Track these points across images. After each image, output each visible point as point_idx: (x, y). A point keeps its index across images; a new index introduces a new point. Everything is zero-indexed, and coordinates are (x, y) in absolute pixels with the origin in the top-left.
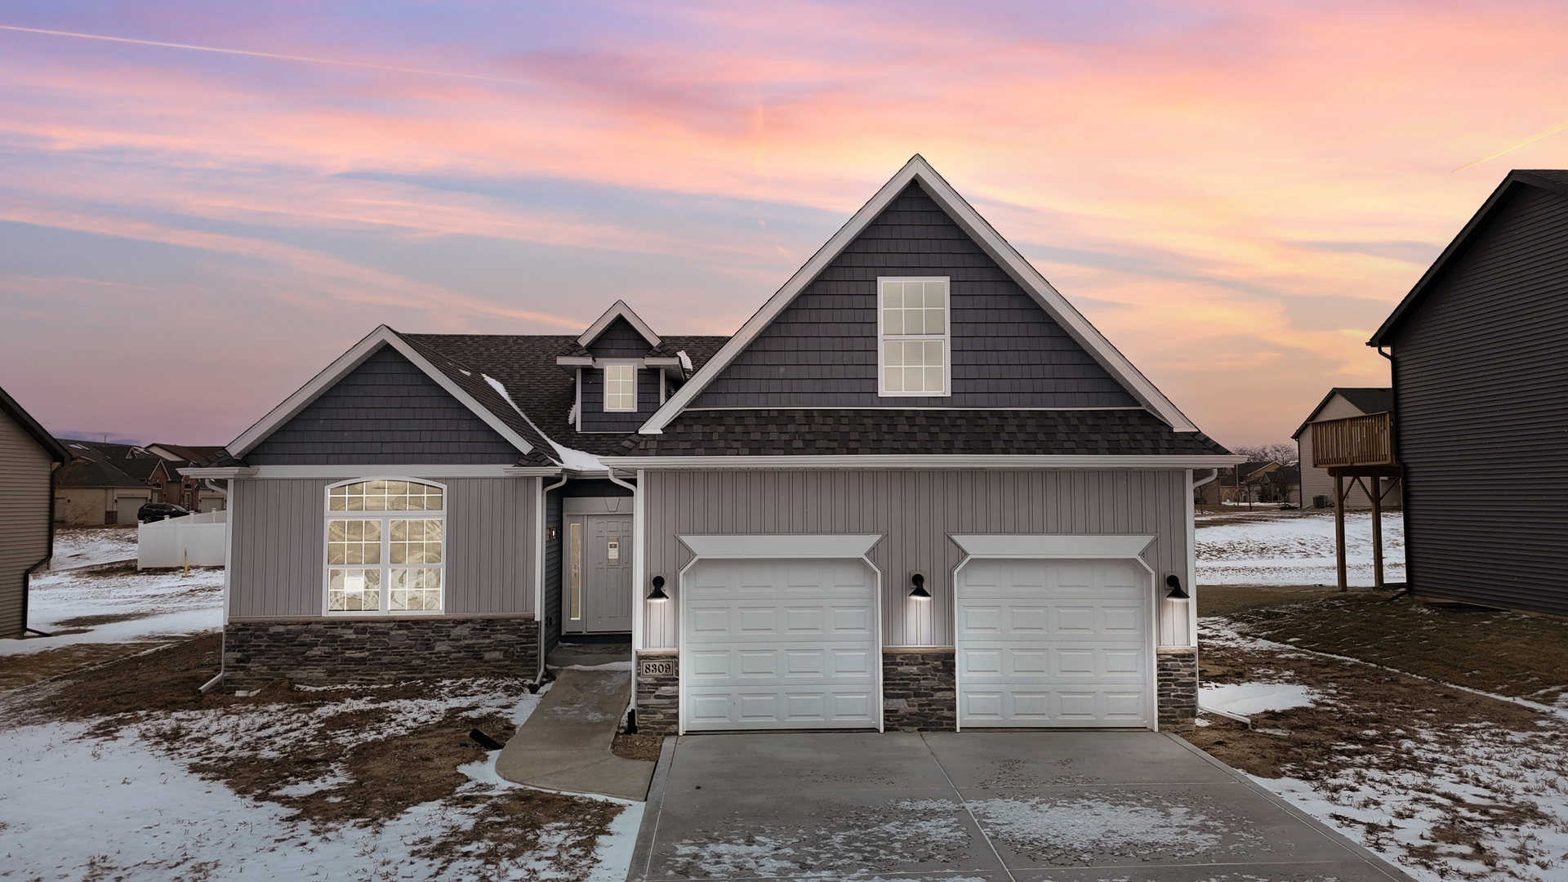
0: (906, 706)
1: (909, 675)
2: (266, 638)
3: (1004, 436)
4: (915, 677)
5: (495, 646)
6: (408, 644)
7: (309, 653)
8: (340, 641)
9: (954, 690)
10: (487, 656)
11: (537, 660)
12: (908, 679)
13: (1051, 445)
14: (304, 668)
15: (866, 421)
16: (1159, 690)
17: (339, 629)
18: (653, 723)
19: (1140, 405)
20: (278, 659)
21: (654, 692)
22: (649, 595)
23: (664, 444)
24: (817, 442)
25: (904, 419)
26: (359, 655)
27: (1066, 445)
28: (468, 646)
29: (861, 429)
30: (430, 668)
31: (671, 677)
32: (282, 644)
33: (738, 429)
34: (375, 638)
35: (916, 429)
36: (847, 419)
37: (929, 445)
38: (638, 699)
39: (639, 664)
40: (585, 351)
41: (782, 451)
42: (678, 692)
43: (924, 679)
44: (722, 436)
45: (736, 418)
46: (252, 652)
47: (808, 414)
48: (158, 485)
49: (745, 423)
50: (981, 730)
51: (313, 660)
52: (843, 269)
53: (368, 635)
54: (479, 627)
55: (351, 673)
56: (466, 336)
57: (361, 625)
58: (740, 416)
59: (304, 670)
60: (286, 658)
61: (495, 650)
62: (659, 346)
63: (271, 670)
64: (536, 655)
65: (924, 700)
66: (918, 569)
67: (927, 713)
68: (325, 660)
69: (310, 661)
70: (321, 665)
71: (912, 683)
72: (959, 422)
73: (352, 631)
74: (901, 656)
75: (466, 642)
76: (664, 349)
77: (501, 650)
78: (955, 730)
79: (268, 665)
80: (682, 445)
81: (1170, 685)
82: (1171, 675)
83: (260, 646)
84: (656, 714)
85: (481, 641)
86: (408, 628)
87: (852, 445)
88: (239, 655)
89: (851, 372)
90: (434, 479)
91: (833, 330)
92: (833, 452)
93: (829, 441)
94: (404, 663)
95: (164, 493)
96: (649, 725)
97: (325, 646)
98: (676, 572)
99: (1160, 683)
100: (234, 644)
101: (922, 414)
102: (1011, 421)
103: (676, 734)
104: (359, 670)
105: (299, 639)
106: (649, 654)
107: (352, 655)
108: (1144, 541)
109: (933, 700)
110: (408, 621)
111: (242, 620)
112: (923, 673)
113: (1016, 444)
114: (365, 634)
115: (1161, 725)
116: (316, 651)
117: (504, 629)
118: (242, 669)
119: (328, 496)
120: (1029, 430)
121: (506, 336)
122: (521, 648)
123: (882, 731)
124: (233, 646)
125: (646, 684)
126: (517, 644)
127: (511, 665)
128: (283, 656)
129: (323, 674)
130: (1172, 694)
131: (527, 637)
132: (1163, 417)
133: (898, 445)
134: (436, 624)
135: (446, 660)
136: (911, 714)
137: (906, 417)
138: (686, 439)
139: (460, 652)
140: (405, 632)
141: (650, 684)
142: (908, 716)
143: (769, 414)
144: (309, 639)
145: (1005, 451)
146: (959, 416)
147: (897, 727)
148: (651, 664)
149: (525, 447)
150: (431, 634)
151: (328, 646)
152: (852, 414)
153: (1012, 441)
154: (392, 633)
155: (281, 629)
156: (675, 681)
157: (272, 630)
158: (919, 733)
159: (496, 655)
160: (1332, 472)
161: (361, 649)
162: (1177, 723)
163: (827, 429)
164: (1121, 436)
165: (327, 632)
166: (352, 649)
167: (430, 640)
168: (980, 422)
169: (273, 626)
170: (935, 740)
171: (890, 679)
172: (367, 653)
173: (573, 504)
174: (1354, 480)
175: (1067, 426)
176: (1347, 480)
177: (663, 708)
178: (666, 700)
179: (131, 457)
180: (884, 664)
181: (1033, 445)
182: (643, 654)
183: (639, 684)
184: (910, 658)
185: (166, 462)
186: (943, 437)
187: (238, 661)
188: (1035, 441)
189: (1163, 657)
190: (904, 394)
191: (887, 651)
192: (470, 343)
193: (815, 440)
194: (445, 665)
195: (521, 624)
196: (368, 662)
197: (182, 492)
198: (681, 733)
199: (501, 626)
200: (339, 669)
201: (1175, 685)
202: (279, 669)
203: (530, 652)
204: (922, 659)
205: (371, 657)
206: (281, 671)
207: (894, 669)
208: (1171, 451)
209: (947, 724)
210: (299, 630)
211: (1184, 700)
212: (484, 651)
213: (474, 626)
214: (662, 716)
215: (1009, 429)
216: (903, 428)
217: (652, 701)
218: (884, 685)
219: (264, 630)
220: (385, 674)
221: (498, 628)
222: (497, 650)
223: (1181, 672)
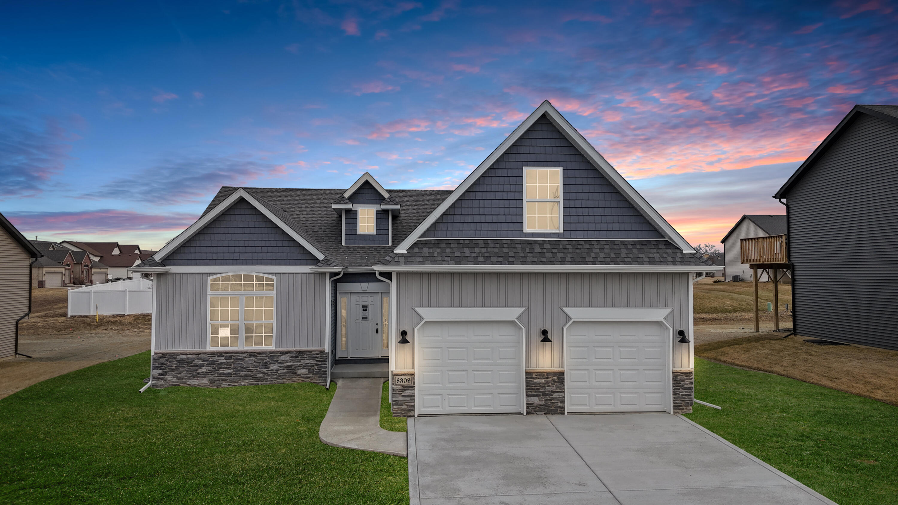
0: (538, 401)
1: (539, 384)
2: (175, 362)
3: (593, 255)
4: (543, 385)
5: (303, 366)
6: (255, 365)
7: (199, 371)
8: (217, 364)
9: (564, 392)
10: (299, 372)
11: (327, 374)
12: (540, 386)
13: (618, 260)
14: (197, 378)
15: (517, 246)
16: (673, 392)
17: (216, 357)
18: (401, 410)
19: (665, 238)
20: (182, 374)
21: (402, 394)
22: (398, 341)
23: (408, 258)
24: (492, 257)
25: (538, 245)
26: (227, 371)
27: (626, 260)
28: (288, 366)
29: (515, 250)
30: (267, 379)
31: (411, 385)
32: (184, 366)
33: (448, 250)
34: (236, 362)
35: (545, 251)
36: (507, 245)
37: (553, 259)
38: (393, 397)
39: (393, 378)
40: (348, 201)
41: (473, 263)
42: (414, 393)
43: (548, 386)
44: (440, 254)
45: (446, 244)
46: (167, 370)
47: (486, 242)
48: (68, 265)
49: (452, 247)
50: (578, 414)
51: (202, 374)
52: (504, 162)
53: (232, 361)
54: (294, 356)
55: (223, 382)
56: (273, 189)
57: (229, 354)
58: (448, 243)
59: (197, 380)
60: (187, 373)
61: (303, 368)
62: (389, 198)
63: (178, 380)
64: (326, 371)
65: (548, 398)
66: (545, 327)
67: (549, 405)
68: (209, 375)
69: (201, 375)
70: (206, 377)
71: (541, 388)
72: (568, 247)
73: (223, 358)
74: (536, 374)
75: (288, 364)
76: (392, 200)
77: (307, 369)
78: (564, 414)
79: (177, 378)
80: (418, 259)
81: (679, 389)
82: (680, 383)
83: (172, 366)
84: (403, 405)
85: (296, 364)
86: (255, 356)
87: (511, 259)
88: (161, 371)
89: (509, 219)
90: (269, 274)
91: (499, 196)
92: (500, 263)
93: (498, 257)
94: (252, 376)
95: (72, 270)
96: (399, 411)
97: (209, 366)
98: (413, 328)
99: (674, 388)
100: (157, 365)
101: (547, 242)
102: (596, 246)
103: (414, 416)
104: (227, 380)
105: (194, 363)
106: (399, 373)
107: (224, 371)
108: (666, 311)
109: (552, 398)
110: (255, 353)
111: (162, 352)
112: (547, 383)
113: (599, 259)
114: (231, 360)
115: (674, 411)
116: (204, 370)
117: (309, 357)
118: (162, 379)
119: (209, 283)
120: (606, 251)
121: (296, 189)
122: (318, 367)
123: (525, 414)
124: (157, 367)
125: (397, 389)
126: (316, 365)
127: (313, 377)
128: (185, 372)
129: (207, 382)
130: (680, 394)
131: (322, 361)
132: (677, 245)
133: (535, 259)
134: (270, 354)
135: (276, 374)
136: (540, 405)
137: (539, 244)
138: (420, 256)
139: (284, 370)
140: (254, 359)
141: (400, 389)
142: (539, 406)
143: (464, 242)
144: (199, 362)
145: (594, 263)
146: (567, 243)
147: (533, 412)
148: (400, 378)
149: (320, 256)
150: (268, 360)
151: (210, 366)
152: (509, 242)
153: (597, 257)
154: (246, 359)
155: (184, 357)
156: (412, 387)
157: (179, 358)
158: (545, 415)
159: (304, 371)
160: (752, 266)
161: (229, 368)
162: (683, 409)
163: (497, 250)
164: (655, 255)
165: (209, 359)
166: (224, 368)
167: (267, 363)
168: (579, 247)
169: (179, 355)
170: (554, 418)
171: (530, 386)
172: (232, 370)
173: (342, 287)
174: (763, 271)
175: (626, 249)
176: (760, 271)
177: (406, 402)
178: (408, 398)
179: (52, 249)
180: (526, 378)
181: (608, 260)
182: (396, 373)
183: (393, 389)
184: (540, 375)
185: (73, 252)
186: (560, 255)
187: (160, 374)
188: (609, 257)
189: (675, 374)
190: (537, 231)
191: (528, 371)
192: (276, 193)
193: (490, 257)
194: (275, 377)
195: (317, 354)
196: (233, 376)
197: (83, 269)
198: (416, 416)
199: (307, 355)
200: (217, 379)
201: (682, 389)
202: (183, 379)
203: (323, 369)
204: (547, 375)
205: (234, 373)
206: (184, 380)
207: (532, 381)
208: (682, 263)
209: (560, 411)
210: (194, 358)
211: (686, 397)
212: (297, 369)
213: (292, 355)
214: (406, 407)
215: (594, 251)
216: (538, 250)
217: (400, 398)
218: (526, 389)
219: (174, 358)
220: (242, 382)
221: (305, 356)
222: (304, 368)
223: (685, 382)
